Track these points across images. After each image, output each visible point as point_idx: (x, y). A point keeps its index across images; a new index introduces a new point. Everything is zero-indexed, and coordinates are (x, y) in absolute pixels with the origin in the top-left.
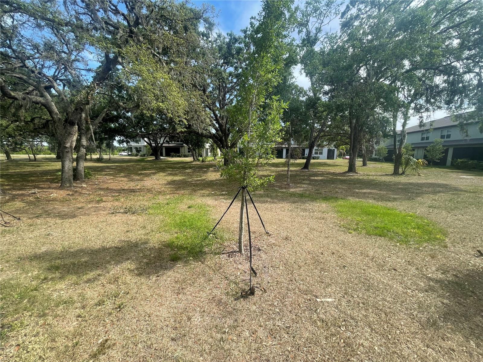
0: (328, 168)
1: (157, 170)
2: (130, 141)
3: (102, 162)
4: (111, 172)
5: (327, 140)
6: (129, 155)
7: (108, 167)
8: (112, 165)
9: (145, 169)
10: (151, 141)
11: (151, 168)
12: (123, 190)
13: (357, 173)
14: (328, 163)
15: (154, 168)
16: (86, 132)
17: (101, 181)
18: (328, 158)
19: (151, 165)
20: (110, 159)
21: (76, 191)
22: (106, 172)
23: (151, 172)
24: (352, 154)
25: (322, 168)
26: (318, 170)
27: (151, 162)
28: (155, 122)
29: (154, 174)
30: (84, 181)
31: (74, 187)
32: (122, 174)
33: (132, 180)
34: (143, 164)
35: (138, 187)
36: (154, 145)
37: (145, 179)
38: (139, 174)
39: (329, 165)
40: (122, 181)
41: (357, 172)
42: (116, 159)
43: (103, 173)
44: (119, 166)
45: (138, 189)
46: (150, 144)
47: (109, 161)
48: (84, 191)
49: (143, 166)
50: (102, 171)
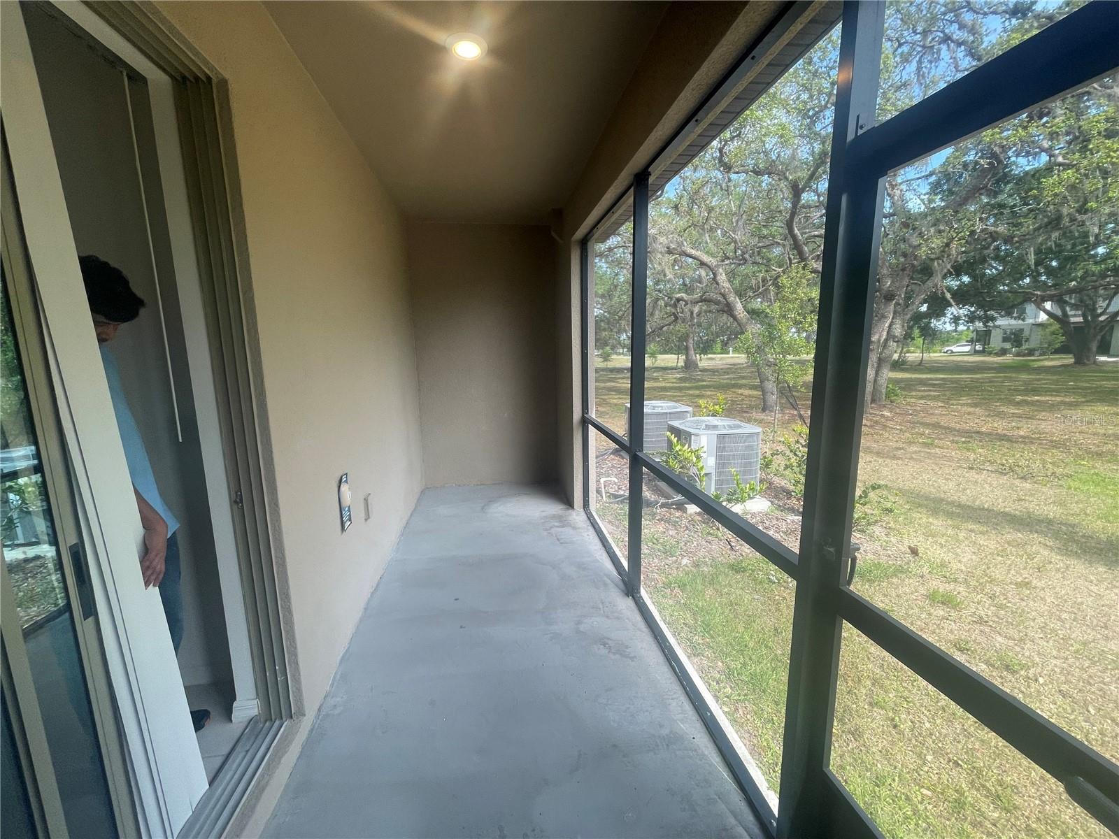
1: (1084, 396)
2: (996, 315)
3: (903, 370)
4: (932, 393)
6: (976, 352)
7: (922, 382)
8: (929, 376)
9: (1035, 391)
10: (1068, 309)
11: (1058, 391)
12: (978, 432)
15: (1068, 391)
16: (903, 310)
17: (919, 408)
19: (1057, 381)
20: (921, 363)
21: (877, 422)
22: (919, 391)
23: (1058, 399)
27: (1054, 374)
28: (1101, 250)
29: (1074, 405)
30: (884, 406)
31: (871, 414)
32: (964, 400)
33: (1002, 416)
34: (1025, 376)
35: (1022, 433)
36: (1080, 319)
37: (1041, 415)
38: (1019, 404)
40: (969, 414)
42: (936, 362)
43: (914, 394)
44: (952, 381)
45: (1022, 437)
46: (1063, 320)
47: (920, 366)
48: (889, 424)
49: (1026, 383)
50: (911, 390)
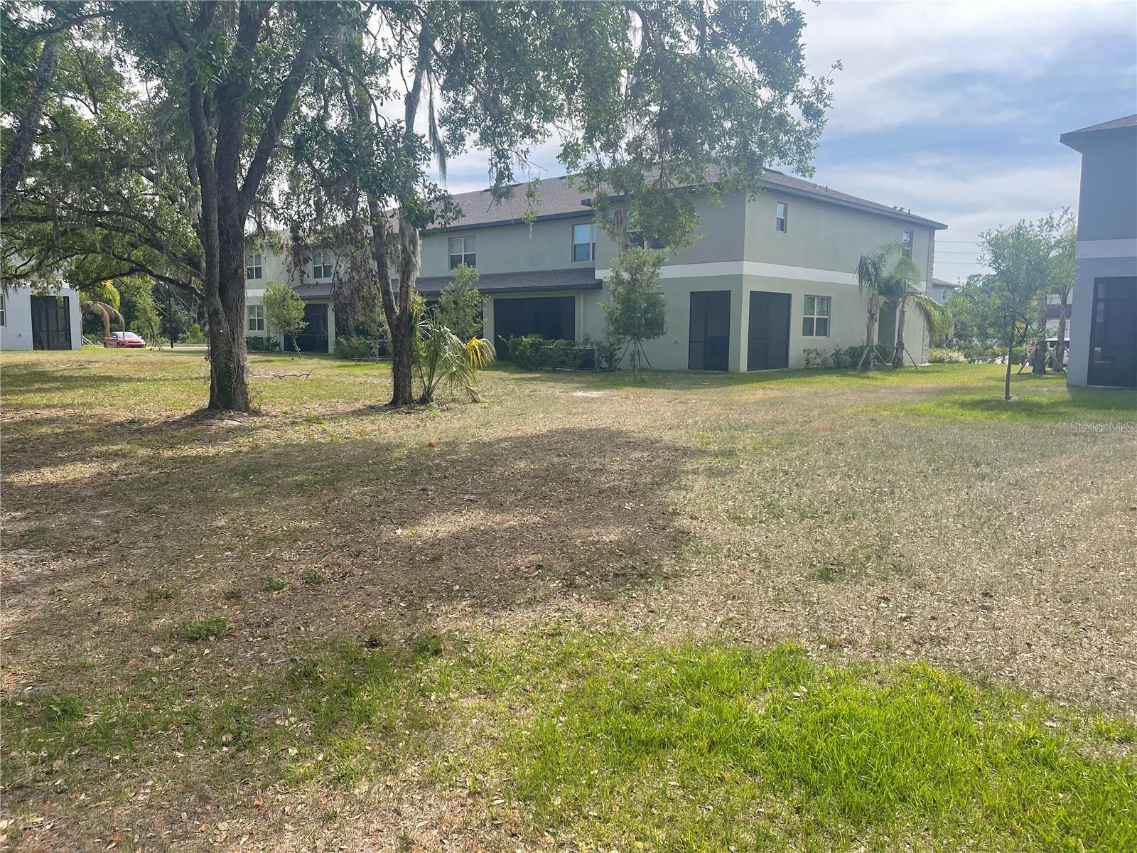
0: (69, 397)
5: (29, 243)
13: (256, 413)
14: (48, 368)
18: (39, 344)
24: (222, 316)
25: (36, 398)
26: (29, 413)
39: (68, 382)
41: (254, 405)
